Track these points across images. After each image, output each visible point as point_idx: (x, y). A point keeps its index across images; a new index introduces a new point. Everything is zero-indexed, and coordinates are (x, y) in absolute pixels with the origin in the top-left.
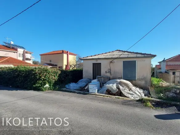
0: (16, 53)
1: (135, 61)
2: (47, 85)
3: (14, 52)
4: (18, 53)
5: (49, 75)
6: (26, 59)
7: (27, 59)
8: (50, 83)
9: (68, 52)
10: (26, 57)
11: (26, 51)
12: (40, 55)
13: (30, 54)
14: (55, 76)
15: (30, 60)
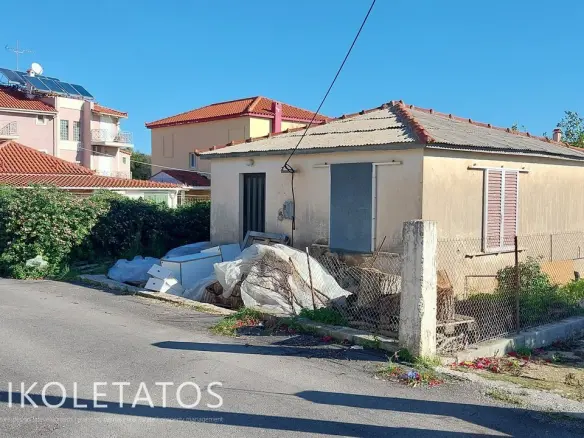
0: (50, 118)
1: (370, 164)
2: (40, 261)
3: (41, 117)
4: (58, 119)
5: (52, 220)
6: (94, 147)
7: (100, 149)
8: (51, 251)
9: (274, 105)
10: (96, 138)
11: (92, 107)
12: (148, 127)
13: (115, 121)
14: (74, 228)
15: (110, 151)
